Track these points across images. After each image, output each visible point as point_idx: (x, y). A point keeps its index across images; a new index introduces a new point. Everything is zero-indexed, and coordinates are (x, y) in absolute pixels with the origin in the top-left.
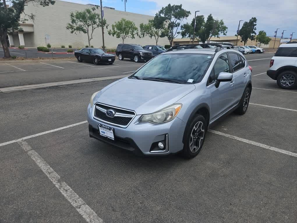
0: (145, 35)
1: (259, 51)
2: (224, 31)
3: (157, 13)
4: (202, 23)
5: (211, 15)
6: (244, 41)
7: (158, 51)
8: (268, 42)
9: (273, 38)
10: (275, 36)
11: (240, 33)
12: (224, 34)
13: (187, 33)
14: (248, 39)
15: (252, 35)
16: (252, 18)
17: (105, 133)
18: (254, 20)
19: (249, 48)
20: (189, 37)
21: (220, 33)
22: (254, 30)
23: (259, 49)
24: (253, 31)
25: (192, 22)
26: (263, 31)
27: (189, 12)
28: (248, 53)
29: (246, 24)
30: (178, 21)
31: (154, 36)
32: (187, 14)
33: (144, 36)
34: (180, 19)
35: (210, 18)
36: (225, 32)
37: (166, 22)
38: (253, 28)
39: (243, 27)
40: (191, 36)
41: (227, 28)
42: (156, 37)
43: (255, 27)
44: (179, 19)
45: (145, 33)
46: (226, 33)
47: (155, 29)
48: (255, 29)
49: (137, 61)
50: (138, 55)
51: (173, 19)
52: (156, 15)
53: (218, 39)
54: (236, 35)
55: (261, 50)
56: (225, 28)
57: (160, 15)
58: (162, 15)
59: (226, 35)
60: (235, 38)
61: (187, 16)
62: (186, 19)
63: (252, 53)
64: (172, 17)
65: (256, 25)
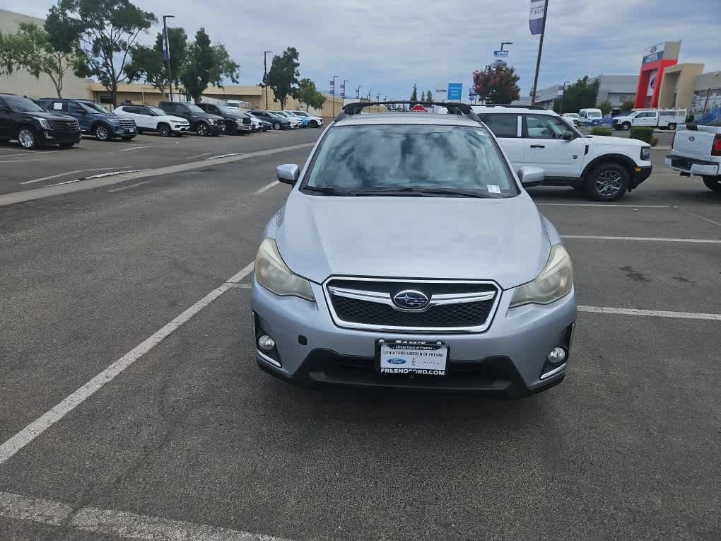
0: (14, 67)
1: (313, 124)
2: (231, 72)
3: (54, 7)
4: (183, 47)
5: (203, 30)
6: (279, 98)
7: (87, 116)
8: (321, 104)
9: (329, 96)
10: (332, 92)
11: (270, 80)
12: (233, 81)
13: (142, 72)
14: (287, 95)
15: (292, 86)
16: (289, 49)
17: (404, 362)
18: (293, 53)
19: (295, 115)
20: (149, 81)
21: (222, 76)
22: (295, 77)
23: (314, 118)
24: (293, 77)
25: (157, 42)
26: (308, 80)
27: (151, 16)
28: (296, 126)
29: (277, 60)
30: (125, 37)
31: (46, 70)
32: (146, 20)
33: (10, 70)
34: (132, 31)
35: (203, 38)
36: (234, 75)
37: (89, 34)
38: (294, 72)
39: (272, 68)
40: (154, 80)
41: (238, 66)
42: (53, 76)
43: (297, 68)
44: (128, 30)
45: (14, 61)
46: (238, 77)
47: (45, 53)
48: (298, 75)
49: (29, 143)
50: (32, 125)
51: (109, 31)
52: (50, 10)
53: (220, 92)
54: (261, 85)
55: (319, 121)
56: (232, 67)
57: (65, 15)
58: (75, 15)
59: (237, 83)
60: (259, 91)
61: (148, 25)
62: (147, 33)
63: (303, 127)
64: (106, 22)
65: (298, 65)
